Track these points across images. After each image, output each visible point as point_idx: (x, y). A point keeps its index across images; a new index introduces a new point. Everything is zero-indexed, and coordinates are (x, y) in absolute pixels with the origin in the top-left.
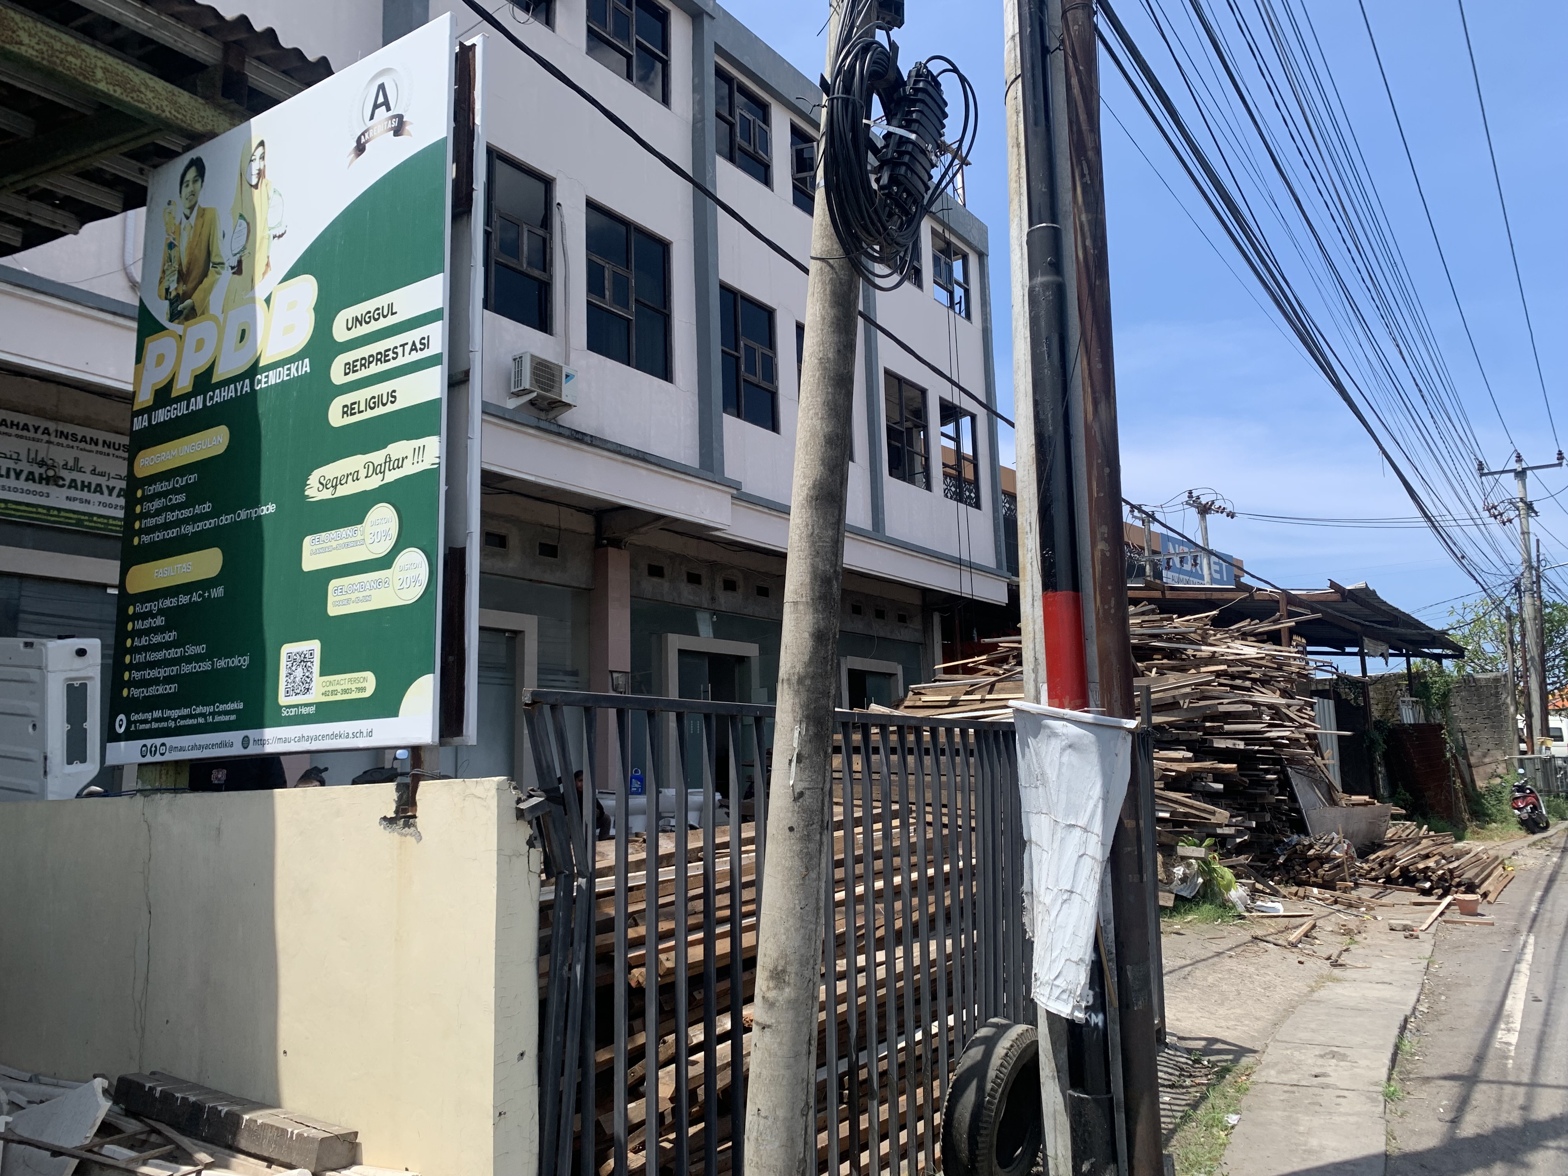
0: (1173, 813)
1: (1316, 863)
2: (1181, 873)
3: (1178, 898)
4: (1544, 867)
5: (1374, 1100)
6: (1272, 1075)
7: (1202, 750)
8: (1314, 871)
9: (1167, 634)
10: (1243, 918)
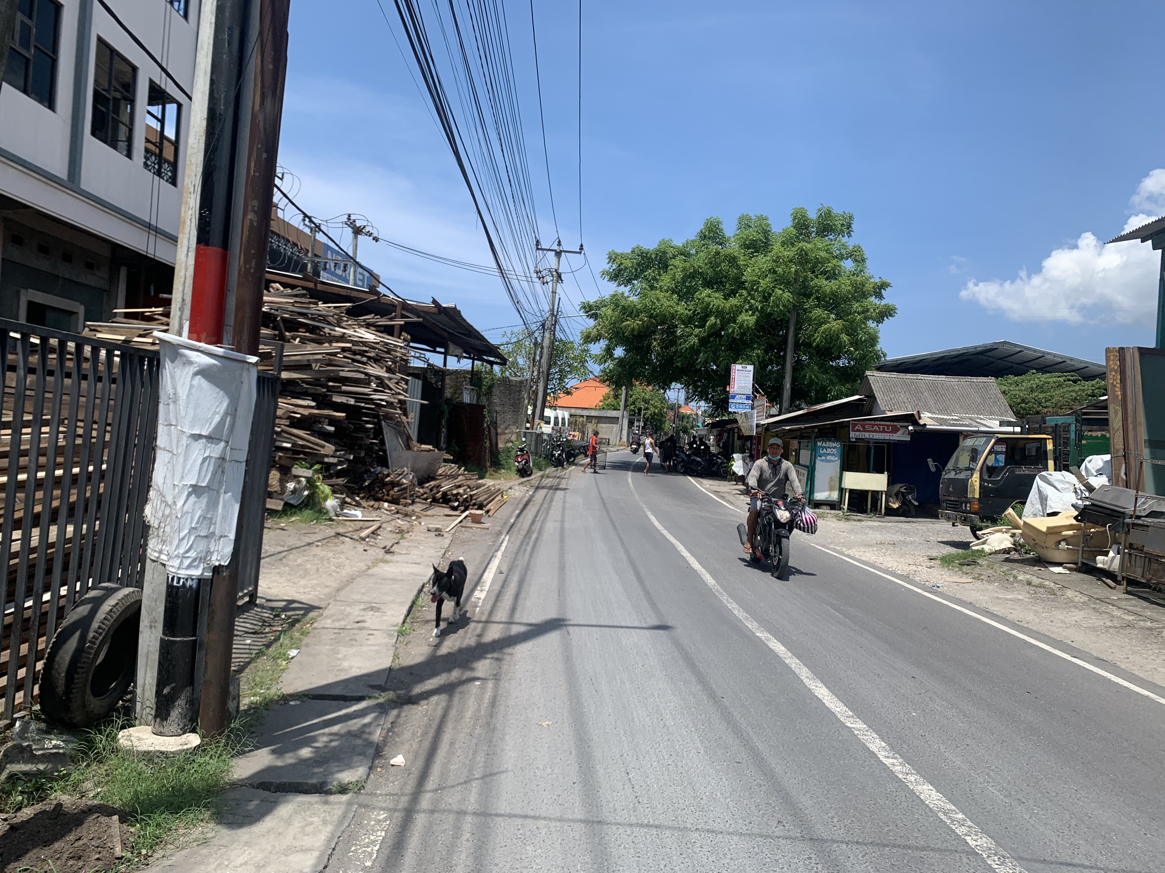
0: (294, 444)
1: (389, 487)
2: (292, 487)
3: (286, 504)
4: (524, 496)
5: (391, 636)
6: (328, 623)
7: (323, 402)
8: (388, 492)
9: (312, 314)
10: (333, 520)
